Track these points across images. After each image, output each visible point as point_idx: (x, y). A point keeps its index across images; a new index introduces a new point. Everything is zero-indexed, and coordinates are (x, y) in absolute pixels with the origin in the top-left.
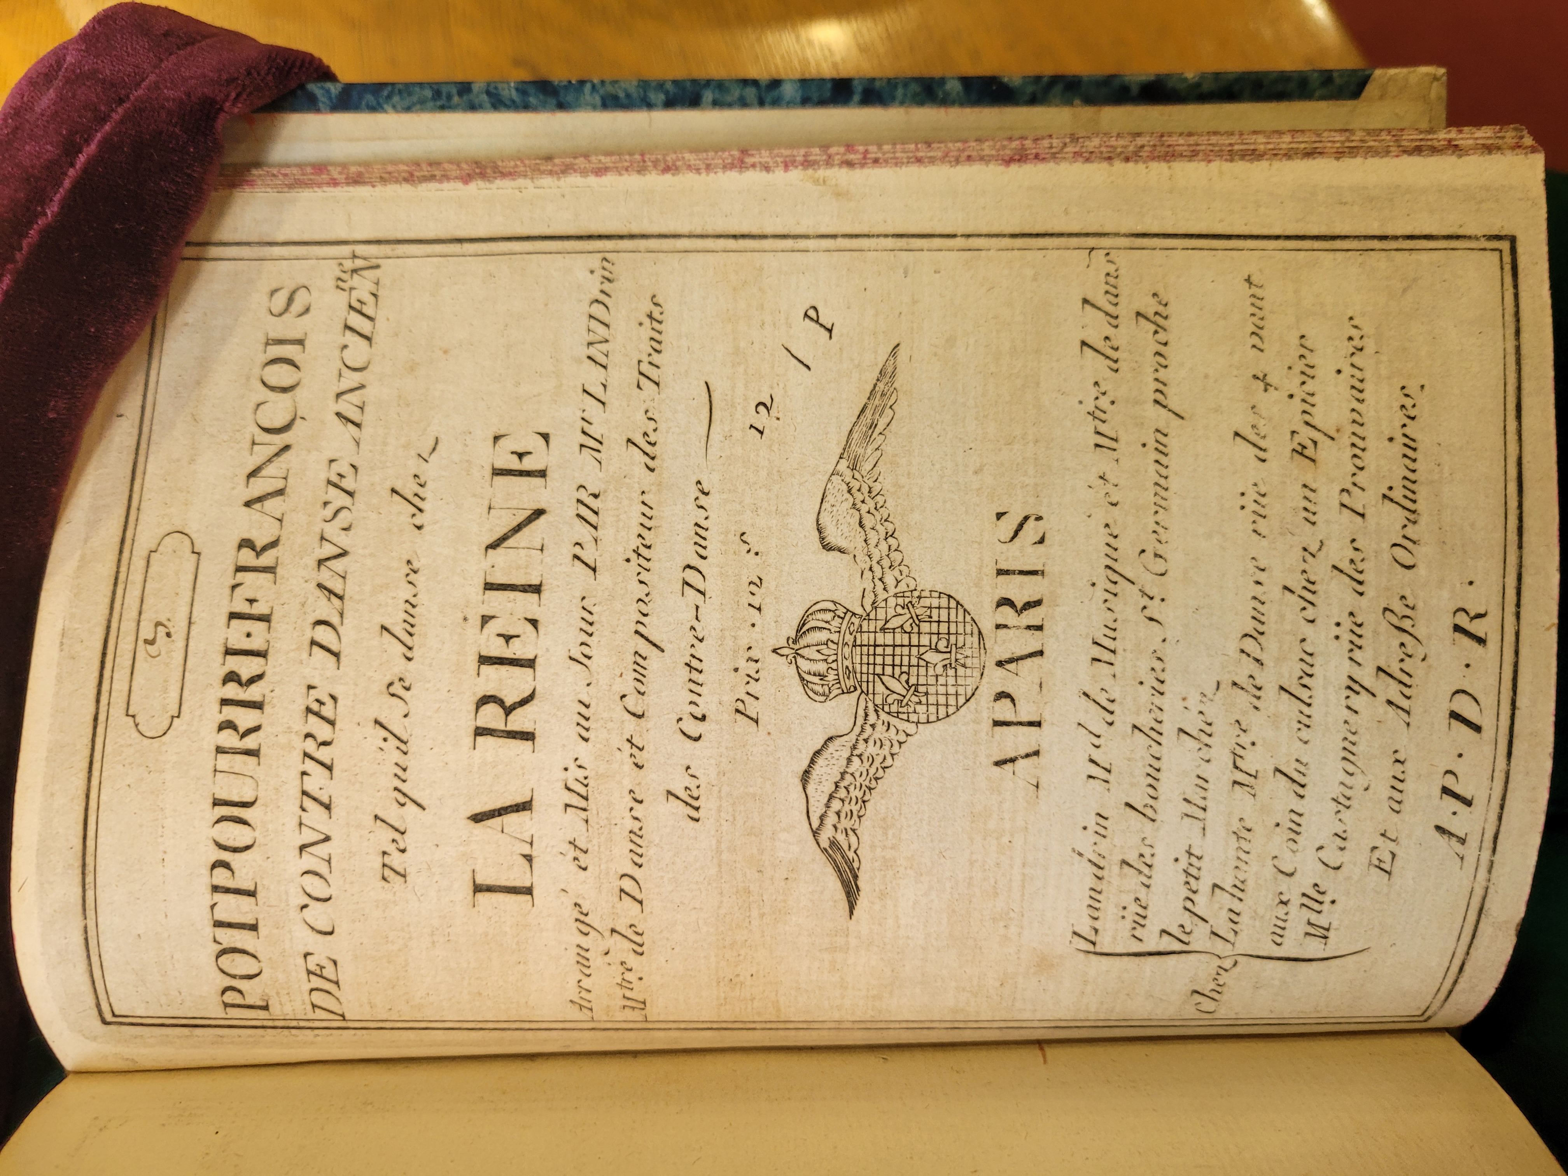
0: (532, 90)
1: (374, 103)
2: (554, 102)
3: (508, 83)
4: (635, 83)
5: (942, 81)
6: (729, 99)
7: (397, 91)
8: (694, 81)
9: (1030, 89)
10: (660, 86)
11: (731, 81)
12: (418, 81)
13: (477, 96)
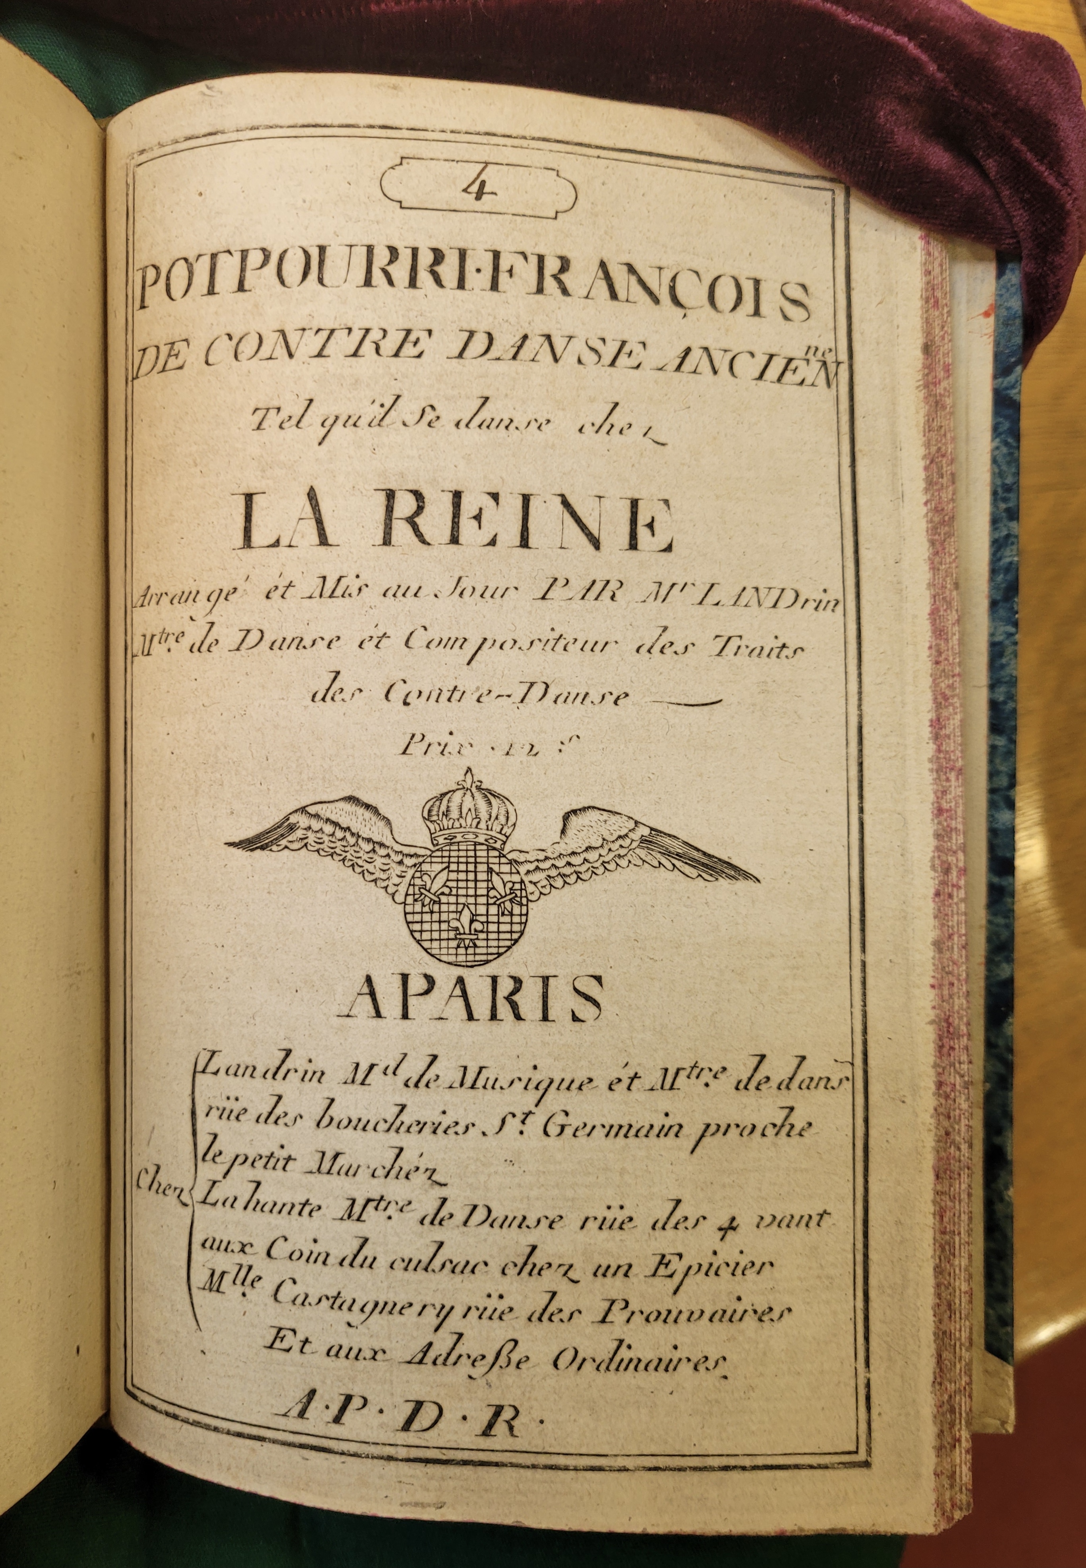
0: (1009, 577)
1: (1001, 430)
2: (999, 598)
3: (1017, 555)
4: (1014, 673)
5: (1010, 960)
6: (998, 761)
7: (1012, 451)
8: (1015, 729)
9: (1001, 1042)
10: (1011, 697)
11: (1015, 763)
12: (1021, 471)
13: (1005, 526)
